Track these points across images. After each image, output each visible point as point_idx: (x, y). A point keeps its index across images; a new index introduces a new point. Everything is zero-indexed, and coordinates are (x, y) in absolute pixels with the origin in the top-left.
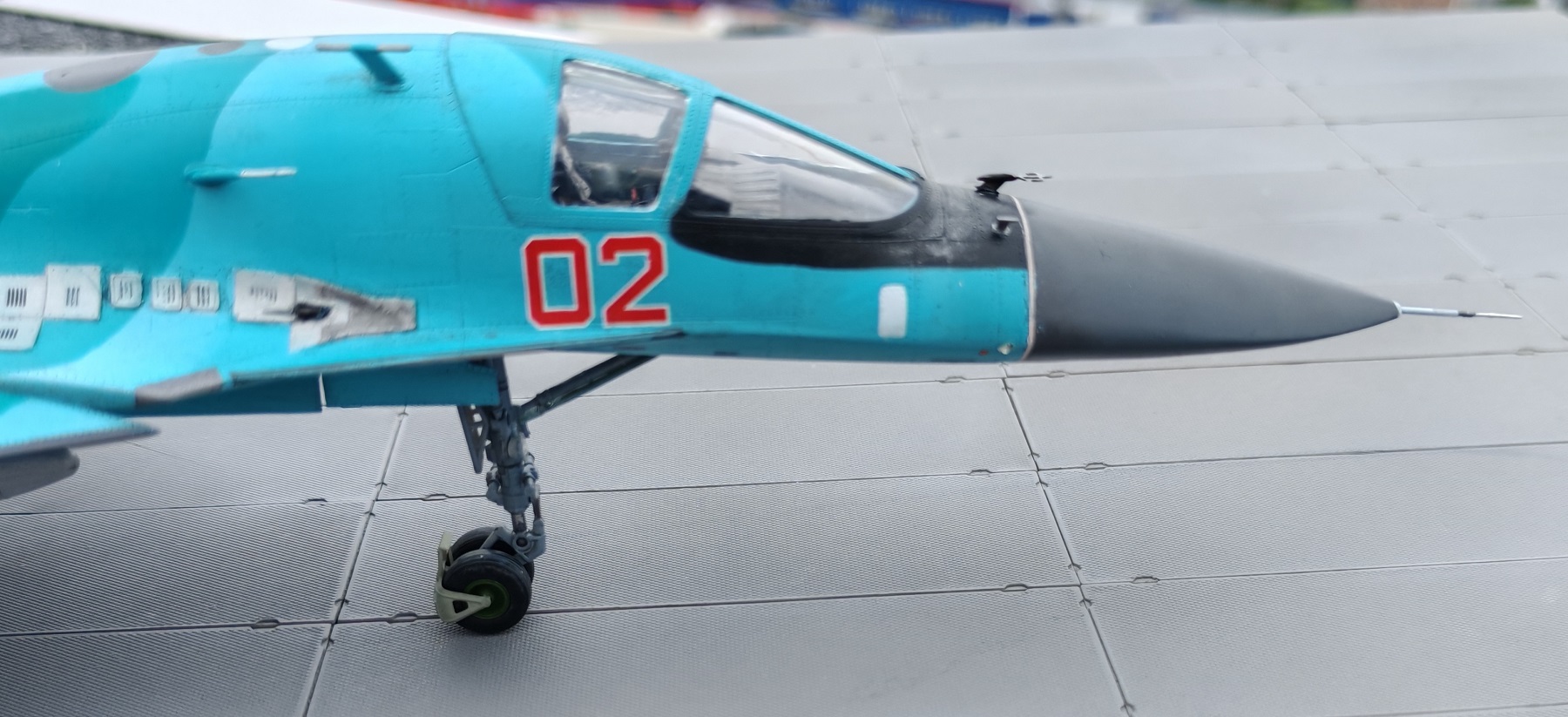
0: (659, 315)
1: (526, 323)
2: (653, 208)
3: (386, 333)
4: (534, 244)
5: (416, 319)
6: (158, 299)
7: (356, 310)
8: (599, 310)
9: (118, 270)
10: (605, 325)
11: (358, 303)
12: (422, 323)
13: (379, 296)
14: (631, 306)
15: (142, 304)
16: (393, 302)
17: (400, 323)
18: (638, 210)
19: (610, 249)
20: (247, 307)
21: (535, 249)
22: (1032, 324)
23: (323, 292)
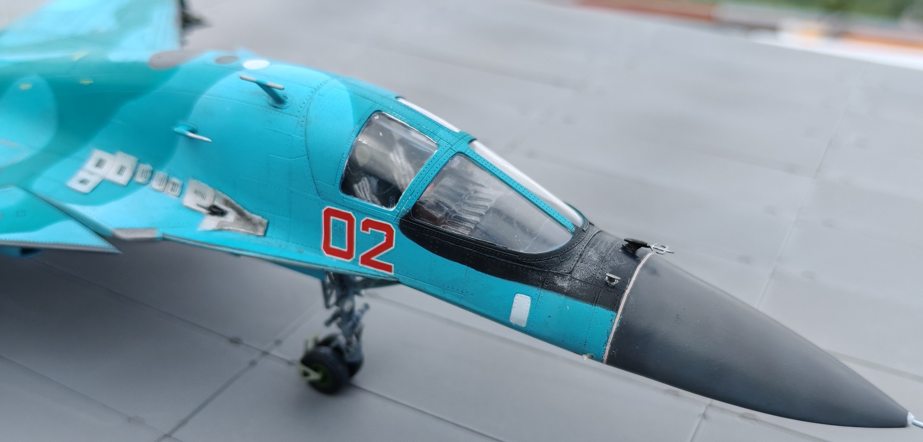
0: (389, 268)
1: (320, 249)
2: (392, 210)
3: (249, 234)
4: (328, 209)
5: (265, 232)
6: (155, 184)
7: (239, 217)
8: (358, 255)
9: (144, 163)
10: (360, 264)
11: (240, 213)
12: (268, 234)
13: (252, 213)
14: (374, 259)
15: (148, 184)
16: (257, 218)
17: (256, 230)
18: (384, 208)
19: (367, 225)
20: (190, 200)
21: (329, 213)
22: (608, 347)
23: (227, 203)
